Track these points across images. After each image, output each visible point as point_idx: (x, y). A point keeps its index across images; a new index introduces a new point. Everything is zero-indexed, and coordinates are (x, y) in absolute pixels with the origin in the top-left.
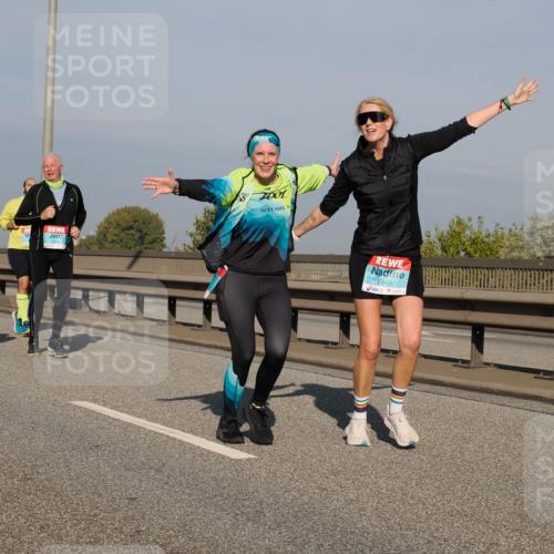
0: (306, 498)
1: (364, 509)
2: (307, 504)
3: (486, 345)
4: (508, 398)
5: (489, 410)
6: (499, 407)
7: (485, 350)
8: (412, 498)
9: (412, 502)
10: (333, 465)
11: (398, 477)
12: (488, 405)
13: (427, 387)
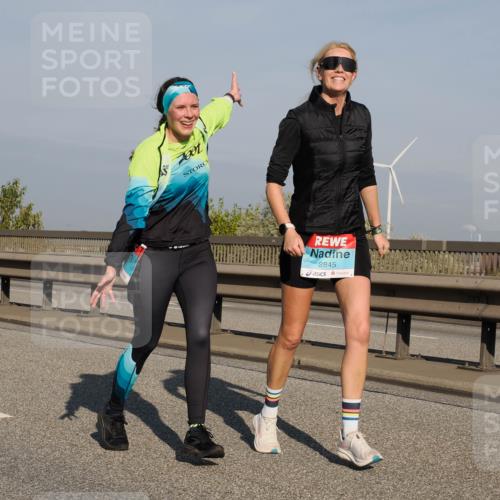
0: (57, 454)
1: (111, 463)
2: (58, 459)
3: (224, 313)
4: (243, 361)
5: (226, 372)
6: (234, 369)
7: (223, 318)
8: (155, 452)
9: (155, 456)
10: (83, 423)
11: (142, 434)
12: (224, 368)
13: (169, 351)
